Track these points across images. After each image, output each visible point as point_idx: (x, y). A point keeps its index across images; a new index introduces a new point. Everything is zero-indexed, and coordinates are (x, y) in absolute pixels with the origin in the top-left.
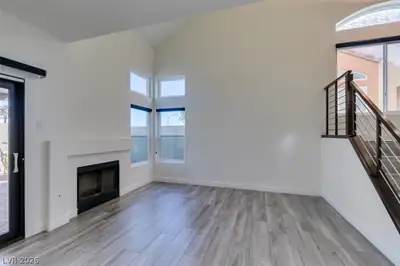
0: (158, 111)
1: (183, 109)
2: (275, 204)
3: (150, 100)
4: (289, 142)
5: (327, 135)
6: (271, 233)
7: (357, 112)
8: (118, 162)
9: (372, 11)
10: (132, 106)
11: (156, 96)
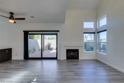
10: (84, 33)
11: (97, 27)
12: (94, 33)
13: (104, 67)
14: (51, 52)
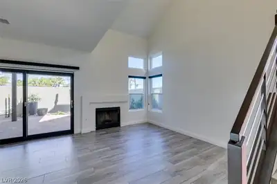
0: (150, 77)
1: (161, 75)
8: (119, 108)
10: (130, 77)
11: (149, 69)
12: (144, 78)
13: (159, 131)
14: (41, 121)
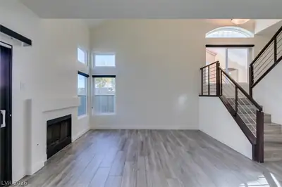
0: (94, 76)
1: (114, 76)
2: (180, 137)
3: (88, 69)
4: (182, 100)
5: (202, 95)
6: (188, 152)
7: (223, 82)
8: (70, 115)
9: (220, 30)
11: (92, 66)
12: (87, 76)
